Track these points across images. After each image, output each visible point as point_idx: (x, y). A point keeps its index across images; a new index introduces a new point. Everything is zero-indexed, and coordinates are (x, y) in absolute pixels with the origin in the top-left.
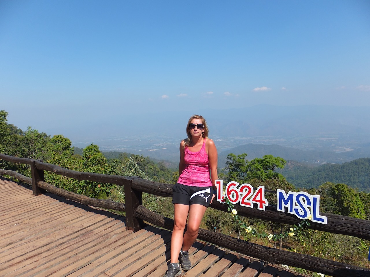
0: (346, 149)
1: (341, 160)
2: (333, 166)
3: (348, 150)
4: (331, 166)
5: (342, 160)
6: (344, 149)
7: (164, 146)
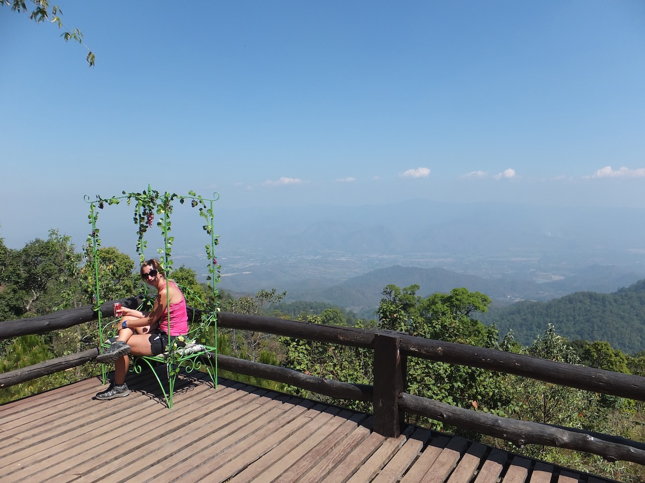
0: (553, 276)
1: (545, 295)
2: (532, 305)
3: (556, 278)
4: (530, 305)
5: (547, 296)
6: (550, 276)
7: (246, 268)
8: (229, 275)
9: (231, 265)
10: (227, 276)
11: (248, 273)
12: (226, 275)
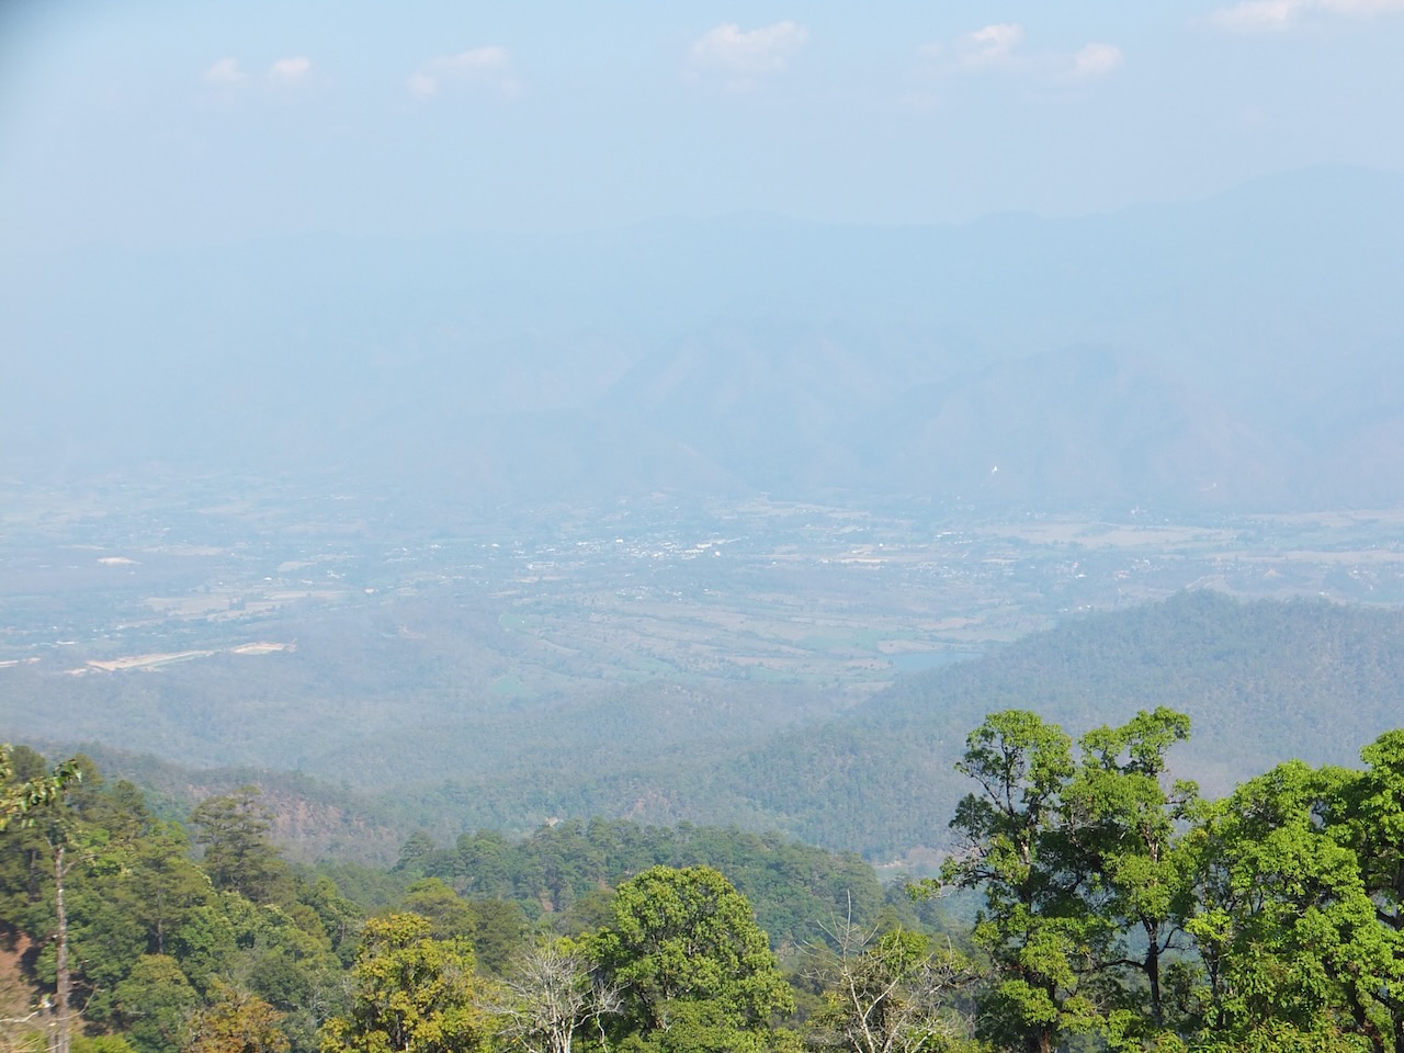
7: (256, 620)
8: (151, 662)
9: (157, 603)
10: (135, 672)
11: (265, 648)
12: (128, 664)
